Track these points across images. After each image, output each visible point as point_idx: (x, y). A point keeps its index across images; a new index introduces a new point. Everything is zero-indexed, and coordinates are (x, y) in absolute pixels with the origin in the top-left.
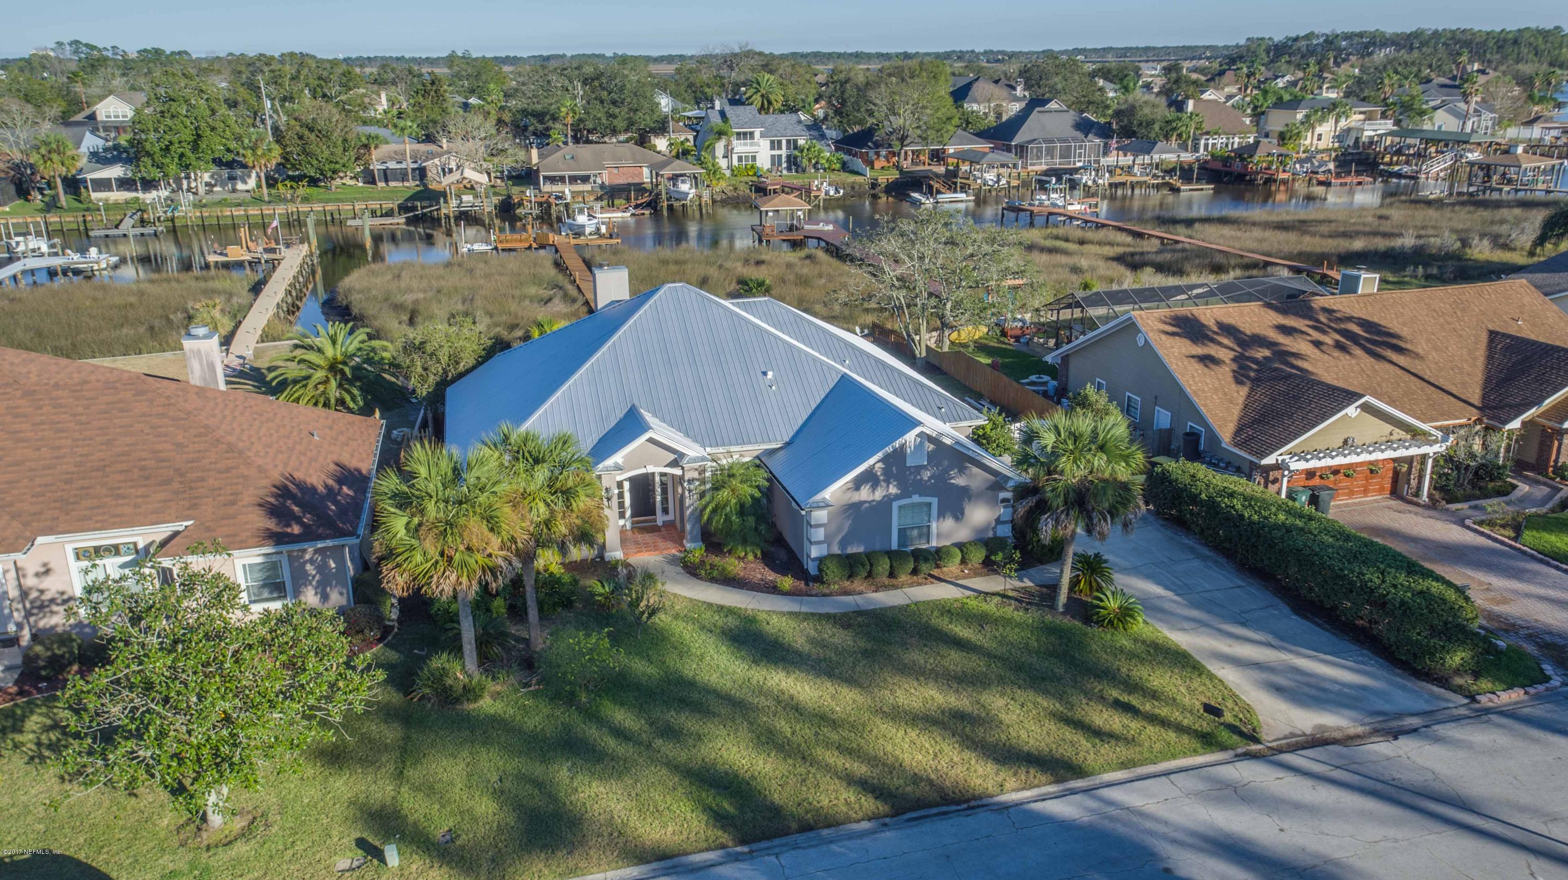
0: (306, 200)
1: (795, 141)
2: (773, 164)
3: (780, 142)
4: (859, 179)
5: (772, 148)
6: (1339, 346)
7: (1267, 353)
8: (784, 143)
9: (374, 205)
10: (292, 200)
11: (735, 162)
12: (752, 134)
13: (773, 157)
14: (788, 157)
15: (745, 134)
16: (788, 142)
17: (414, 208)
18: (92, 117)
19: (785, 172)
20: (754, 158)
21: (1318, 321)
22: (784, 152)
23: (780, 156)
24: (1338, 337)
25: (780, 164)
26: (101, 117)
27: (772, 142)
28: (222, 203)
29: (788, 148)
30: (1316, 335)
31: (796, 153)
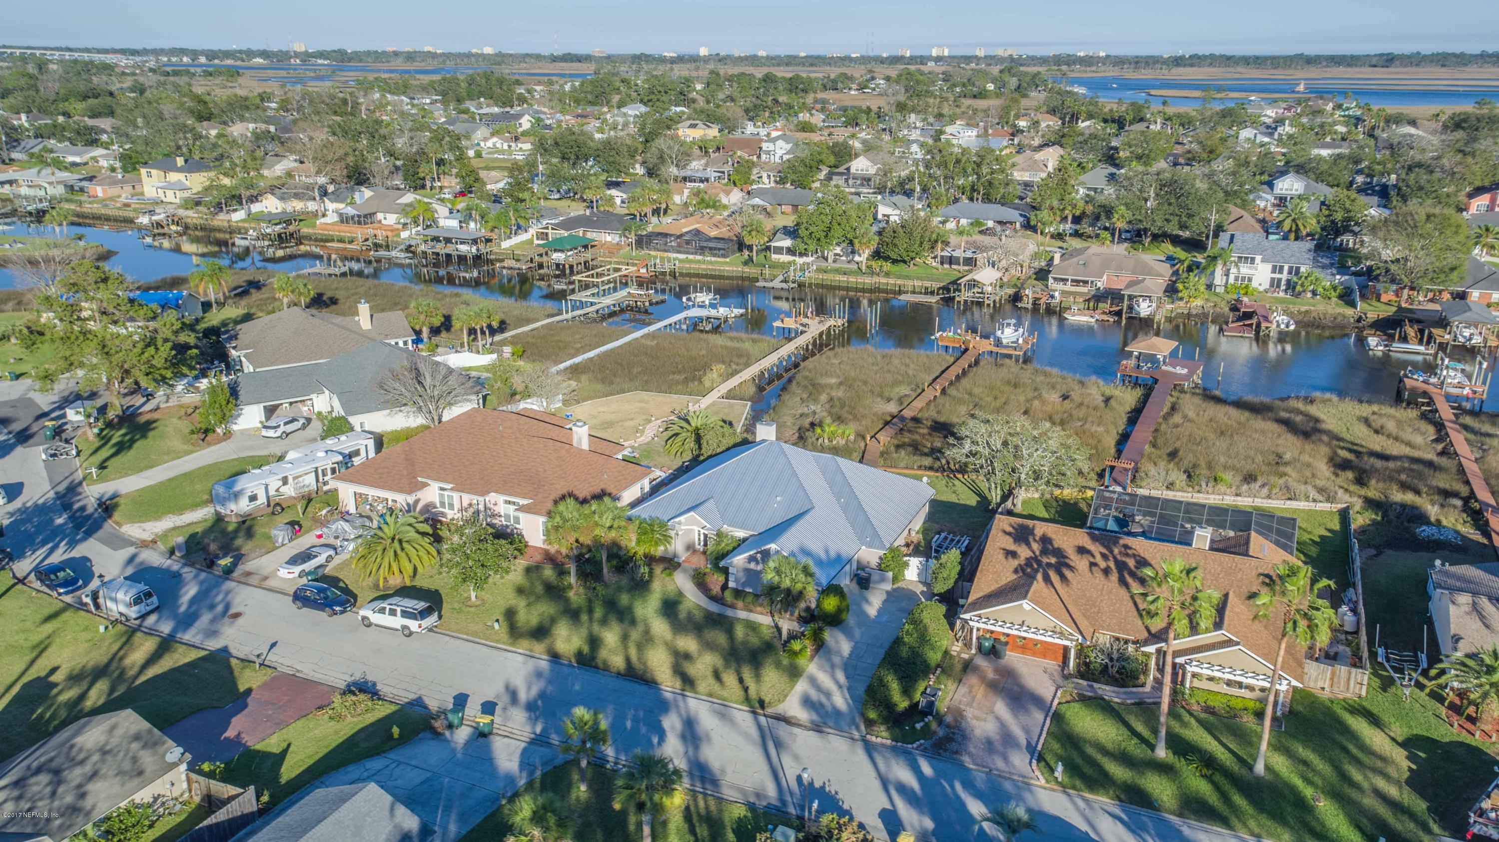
0: (887, 275)
1: (1298, 269)
2: (1272, 285)
3: (1281, 268)
4: (1349, 311)
5: (1274, 271)
6: (1106, 572)
7: (1053, 560)
8: (1286, 268)
9: (927, 284)
10: (878, 275)
11: (1231, 280)
12: (1253, 259)
13: (1273, 279)
14: (1288, 281)
15: (1247, 258)
16: (1291, 269)
17: (949, 291)
18: (848, 169)
19: (1282, 294)
20: (1250, 280)
21: (1112, 552)
22: (1284, 276)
23: (1279, 280)
24: (1112, 564)
25: (1278, 286)
26: (853, 170)
27: (1274, 268)
28: (837, 271)
29: (1290, 273)
30: (1099, 559)
31: (1295, 279)
